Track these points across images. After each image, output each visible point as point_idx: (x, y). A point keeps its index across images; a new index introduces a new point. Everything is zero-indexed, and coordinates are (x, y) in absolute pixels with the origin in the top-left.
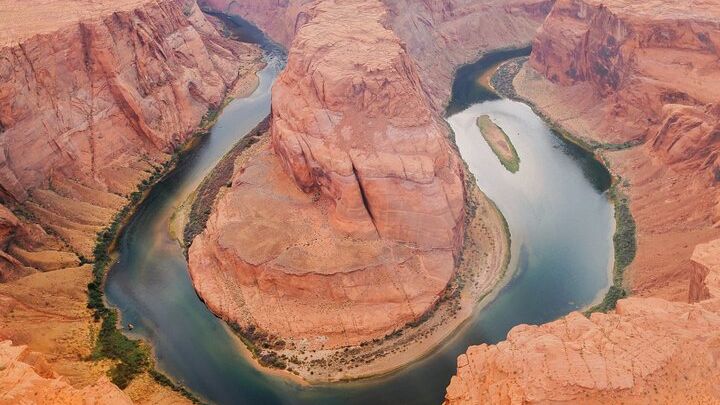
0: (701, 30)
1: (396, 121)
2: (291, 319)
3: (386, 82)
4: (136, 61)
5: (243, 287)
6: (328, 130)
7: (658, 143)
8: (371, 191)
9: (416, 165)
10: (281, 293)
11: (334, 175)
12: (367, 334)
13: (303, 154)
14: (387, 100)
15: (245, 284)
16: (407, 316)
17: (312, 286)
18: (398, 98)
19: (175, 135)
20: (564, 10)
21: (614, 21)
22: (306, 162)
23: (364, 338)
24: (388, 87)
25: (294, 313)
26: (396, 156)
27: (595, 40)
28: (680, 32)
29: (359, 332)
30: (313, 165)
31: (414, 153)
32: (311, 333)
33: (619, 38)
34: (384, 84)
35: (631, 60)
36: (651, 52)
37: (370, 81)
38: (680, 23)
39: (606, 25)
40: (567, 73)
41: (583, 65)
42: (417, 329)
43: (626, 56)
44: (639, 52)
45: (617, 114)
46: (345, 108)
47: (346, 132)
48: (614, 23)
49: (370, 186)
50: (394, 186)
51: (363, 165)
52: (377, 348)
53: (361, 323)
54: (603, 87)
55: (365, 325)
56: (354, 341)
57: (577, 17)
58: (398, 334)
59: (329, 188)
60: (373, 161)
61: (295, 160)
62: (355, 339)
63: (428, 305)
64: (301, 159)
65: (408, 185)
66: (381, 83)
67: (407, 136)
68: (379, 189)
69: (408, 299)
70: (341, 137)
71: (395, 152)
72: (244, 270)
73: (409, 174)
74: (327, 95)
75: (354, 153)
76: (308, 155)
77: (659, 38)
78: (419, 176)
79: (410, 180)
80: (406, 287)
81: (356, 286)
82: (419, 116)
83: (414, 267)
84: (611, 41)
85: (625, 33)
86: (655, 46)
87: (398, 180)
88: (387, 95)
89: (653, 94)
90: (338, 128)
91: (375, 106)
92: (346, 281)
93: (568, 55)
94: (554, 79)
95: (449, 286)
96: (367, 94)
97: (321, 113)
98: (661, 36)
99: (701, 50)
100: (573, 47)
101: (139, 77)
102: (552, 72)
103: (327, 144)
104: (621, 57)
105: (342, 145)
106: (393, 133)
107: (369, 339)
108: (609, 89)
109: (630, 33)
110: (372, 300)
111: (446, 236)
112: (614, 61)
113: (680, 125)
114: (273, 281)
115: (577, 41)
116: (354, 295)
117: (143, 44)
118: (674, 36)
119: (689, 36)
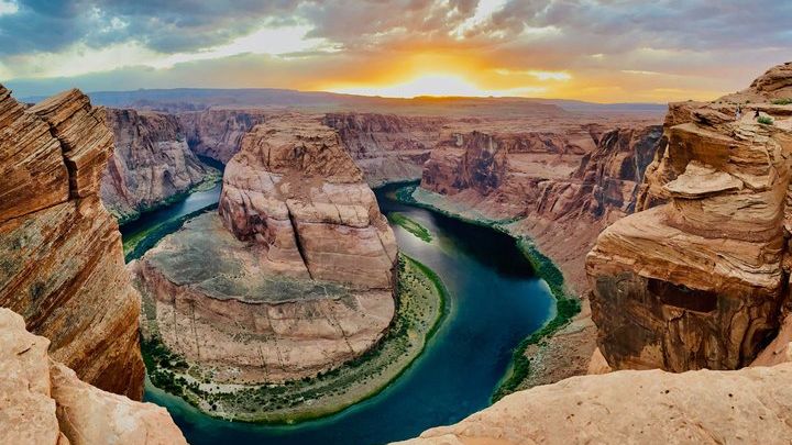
0: (545, 138)
1: (331, 179)
2: (201, 343)
3: (325, 147)
4: (131, 145)
5: (158, 303)
6: (269, 187)
7: (540, 210)
8: (305, 235)
9: (352, 212)
10: (197, 315)
11: (270, 221)
12: (295, 372)
13: (244, 205)
14: (324, 162)
15: (162, 300)
16: (345, 354)
17: (231, 313)
18: (334, 160)
19: (143, 200)
20: (445, 142)
21: (486, 140)
22: (246, 211)
23: (289, 376)
24: (326, 151)
25: (208, 337)
26: (332, 206)
27: (473, 158)
28: (533, 140)
29: (284, 368)
30: (252, 213)
31: (350, 203)
32: (223, 361)
33: (491, 151)
34: (322, 150)
35: (505, 162)
36: (516, 156)
37: (309, 145)
38: (532, 135)
39: (481, 144)
40: (453, 186)
41: (466, 177)
42: (358, 370)
43: (500, 161)
44: (509, 156)
45: (502, 201)
46: (285, 170)
47: (285, 187)
48: (487, 141)
49: (305, 231)
50: (328, 232)
51: (298, 211)
52: (307, 388)
53: (287, 358)
54: (485, 189)
55: (292, 361)
56: (276, 379)
57: (456, 146)
58: (335, 373)
59: (263, 234)
60: (309, 208)
61: (236, 209)
62: (280, 376)
63: (370, 343)
64: (241, 208)
65: (343, 230)
66: (319, 148)
67: (341, 190)
68: (314, 234)
69: (345, 335)
70: (279, 191)
71: (331, 202)
72: (165, 287)
73: (344, 219)
74: (272, 159)
75: (290, 203)
76: (249, 204)
77: (521, 147)
78: (354, 221)
79: (345, 225)
80: (342, 323)
81: (284, 319)
82: (353, 175)
83: (351, 305)
84: (486, 154)
85: (496, 146)
86: (518, 153)
87: (333, 226)
88: (324, 157)
89: (525, 183)
90: (277, 186)
91: (312, 167)
92: (273, 312)
93: (453, 173)
94: (443, 192)
95: (392, 325)
96: (306, 157)
97: (265, 175)
98: (521, 144)
99: (549, 152)
100: (455, 165)
101: (130, 156)
102: (441, 187)
103: (267, 197)
104: (496, 163)
105: (281, 197)
106: (328, 188)
107: (297, 377)
108: (490, 188)
109: (500, 146)
110: (302, 334)
111: (385, 276)
112: (491, 168)
113: (555, 190)
114: (191, 302)
115: (459, 160)
116: (281, 327)
117: (139, 135)
118: (530, 145)
119: (539, 143)
